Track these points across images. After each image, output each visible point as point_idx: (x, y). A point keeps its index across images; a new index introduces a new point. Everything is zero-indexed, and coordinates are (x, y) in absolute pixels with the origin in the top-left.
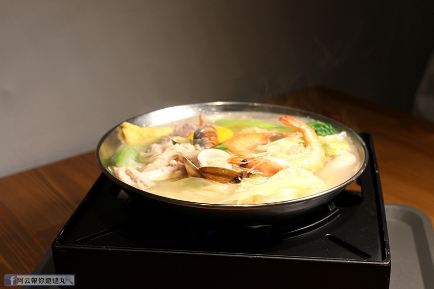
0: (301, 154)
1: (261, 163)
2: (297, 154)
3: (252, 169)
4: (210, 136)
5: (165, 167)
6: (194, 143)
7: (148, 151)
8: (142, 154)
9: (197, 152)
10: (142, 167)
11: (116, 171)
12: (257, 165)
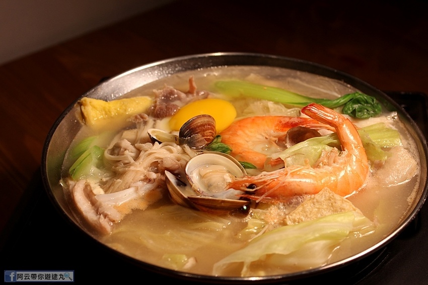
0: (335, 165)
1: (275, 188)
2: (329, 165)
3: (263, 197)
4: (204, 131)
5: (140, 183)
6: (181, 143)
7: (116, 151)
8: (107, 155)
9: (185, 157)
10: (108, 179)
11: (71, 187)
12: (271, 191)
